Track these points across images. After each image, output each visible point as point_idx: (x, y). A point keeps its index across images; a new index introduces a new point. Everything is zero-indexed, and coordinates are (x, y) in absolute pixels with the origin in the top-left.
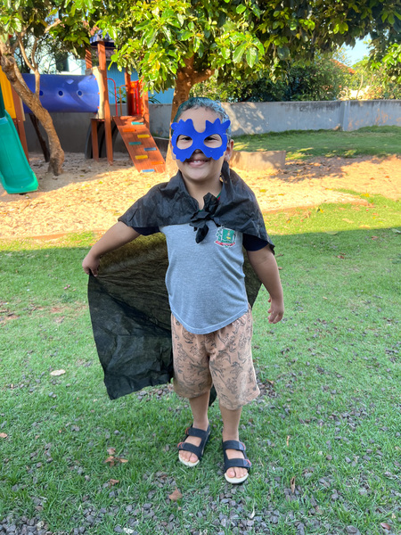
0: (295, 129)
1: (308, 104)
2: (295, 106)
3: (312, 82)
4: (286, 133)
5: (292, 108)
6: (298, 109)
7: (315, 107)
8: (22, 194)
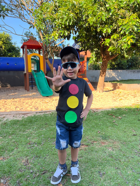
0: (131, 79)
1: (136, 71)
2: (131, 71)
3: (137, 64)
4: (128, 80)
5: (130, 72)
6: (132, 72)
7: (138, 72)
8: (47, 97)
